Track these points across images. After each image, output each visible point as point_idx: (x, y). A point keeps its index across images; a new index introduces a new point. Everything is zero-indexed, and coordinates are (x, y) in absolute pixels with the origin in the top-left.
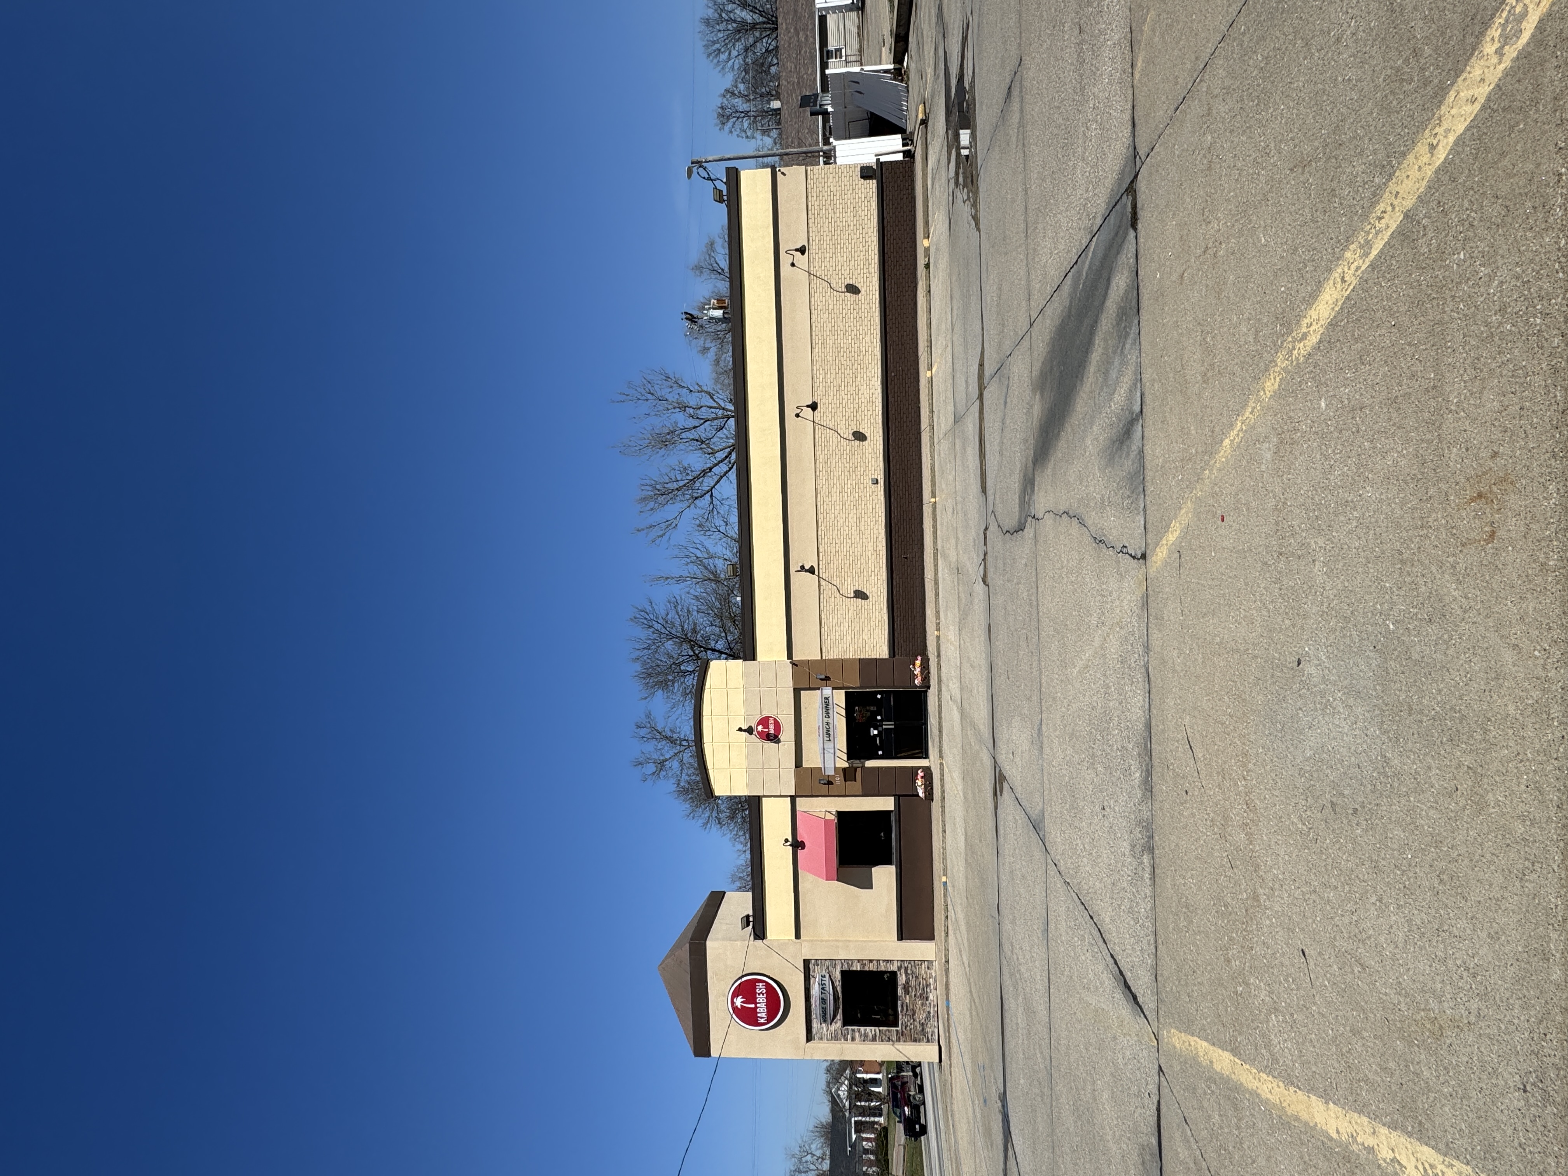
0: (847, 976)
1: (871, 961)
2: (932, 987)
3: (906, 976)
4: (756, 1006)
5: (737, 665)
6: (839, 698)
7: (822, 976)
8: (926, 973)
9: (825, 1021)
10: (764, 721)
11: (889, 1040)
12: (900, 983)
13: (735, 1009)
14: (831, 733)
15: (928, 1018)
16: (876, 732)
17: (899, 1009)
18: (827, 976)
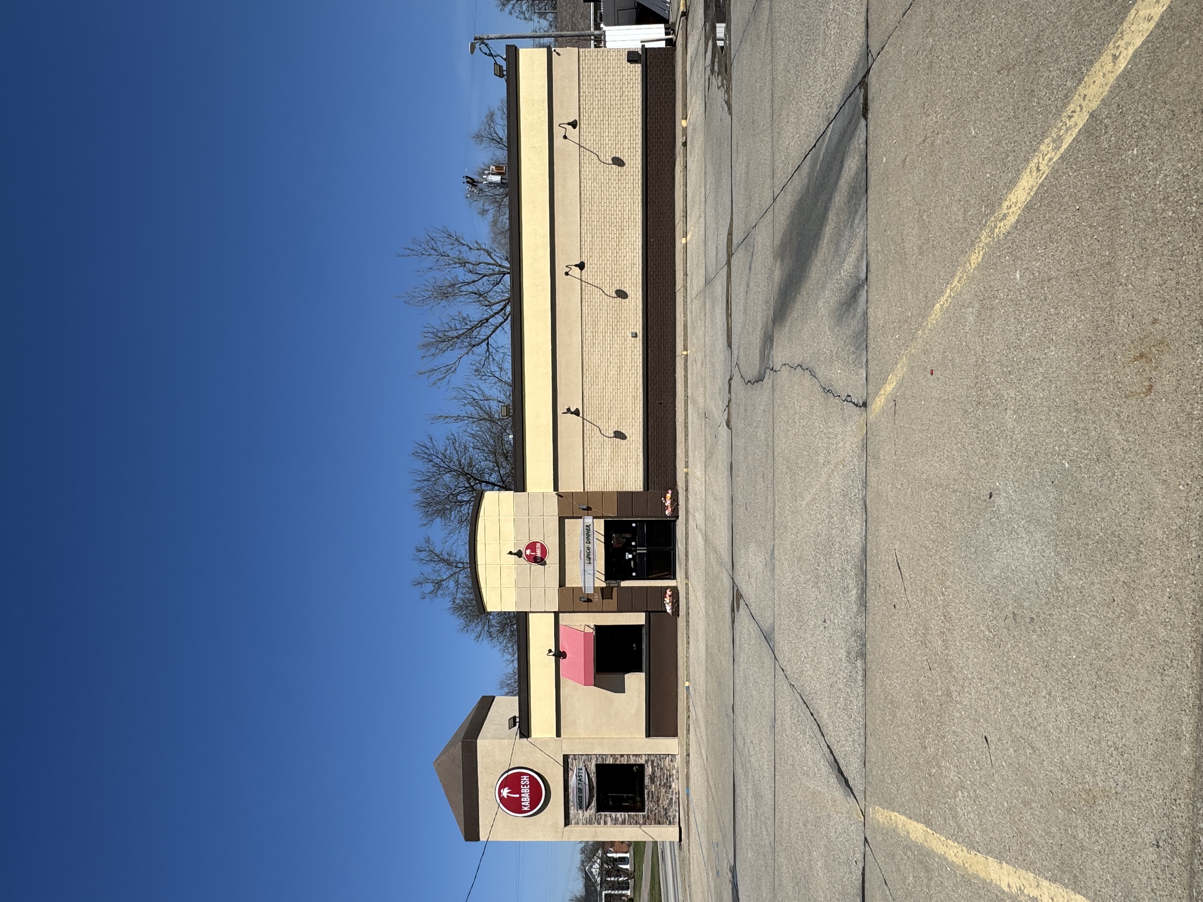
0: (601, 768)
1: (622, 756)
2: (674, 777)
3: (652, 768)
4: (520, 795)
5: (508, 495)
6: (599, 526)
7: (579, 769)
8: (669, 765)
9: (581, 808)
10: (532, 546)
11: (637, 823)
12: (646, 774)
13: (502, 799)
14: (591, 556)
15: (670, 803)
16: (630, 556)
17: (646, 796)
18: (584, 769)
